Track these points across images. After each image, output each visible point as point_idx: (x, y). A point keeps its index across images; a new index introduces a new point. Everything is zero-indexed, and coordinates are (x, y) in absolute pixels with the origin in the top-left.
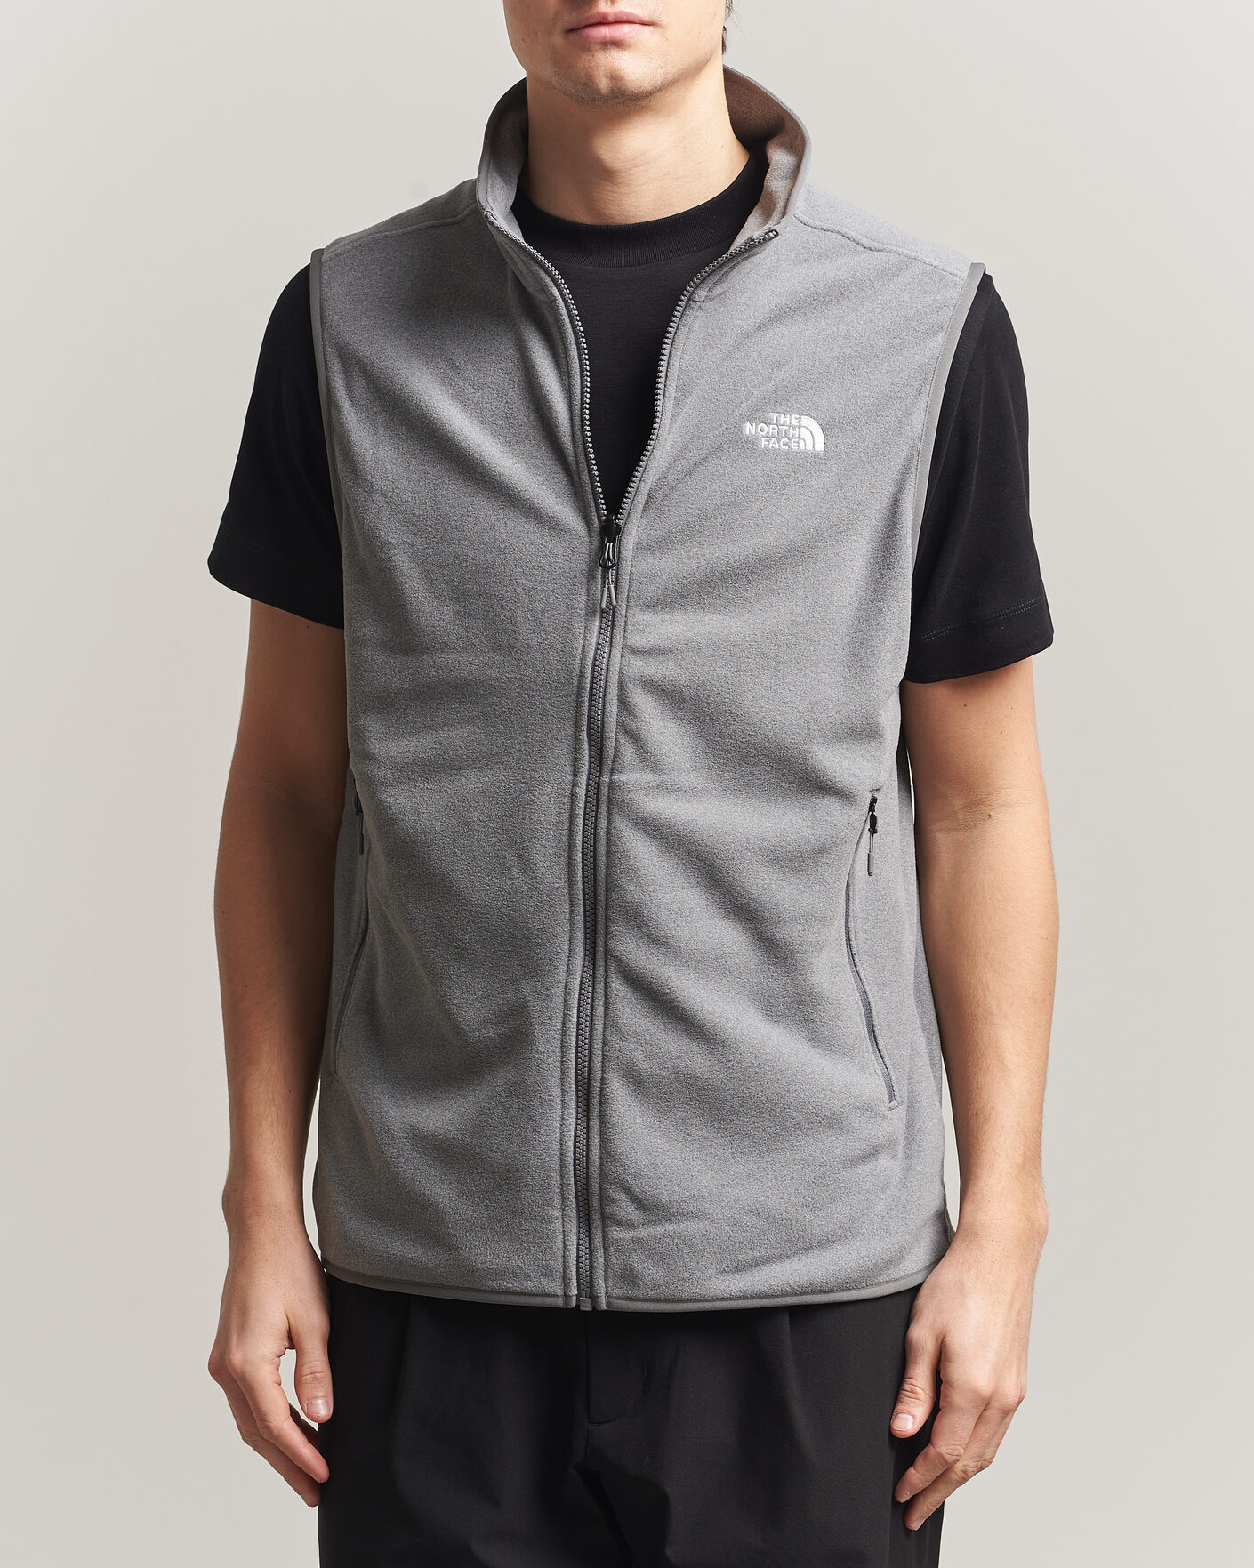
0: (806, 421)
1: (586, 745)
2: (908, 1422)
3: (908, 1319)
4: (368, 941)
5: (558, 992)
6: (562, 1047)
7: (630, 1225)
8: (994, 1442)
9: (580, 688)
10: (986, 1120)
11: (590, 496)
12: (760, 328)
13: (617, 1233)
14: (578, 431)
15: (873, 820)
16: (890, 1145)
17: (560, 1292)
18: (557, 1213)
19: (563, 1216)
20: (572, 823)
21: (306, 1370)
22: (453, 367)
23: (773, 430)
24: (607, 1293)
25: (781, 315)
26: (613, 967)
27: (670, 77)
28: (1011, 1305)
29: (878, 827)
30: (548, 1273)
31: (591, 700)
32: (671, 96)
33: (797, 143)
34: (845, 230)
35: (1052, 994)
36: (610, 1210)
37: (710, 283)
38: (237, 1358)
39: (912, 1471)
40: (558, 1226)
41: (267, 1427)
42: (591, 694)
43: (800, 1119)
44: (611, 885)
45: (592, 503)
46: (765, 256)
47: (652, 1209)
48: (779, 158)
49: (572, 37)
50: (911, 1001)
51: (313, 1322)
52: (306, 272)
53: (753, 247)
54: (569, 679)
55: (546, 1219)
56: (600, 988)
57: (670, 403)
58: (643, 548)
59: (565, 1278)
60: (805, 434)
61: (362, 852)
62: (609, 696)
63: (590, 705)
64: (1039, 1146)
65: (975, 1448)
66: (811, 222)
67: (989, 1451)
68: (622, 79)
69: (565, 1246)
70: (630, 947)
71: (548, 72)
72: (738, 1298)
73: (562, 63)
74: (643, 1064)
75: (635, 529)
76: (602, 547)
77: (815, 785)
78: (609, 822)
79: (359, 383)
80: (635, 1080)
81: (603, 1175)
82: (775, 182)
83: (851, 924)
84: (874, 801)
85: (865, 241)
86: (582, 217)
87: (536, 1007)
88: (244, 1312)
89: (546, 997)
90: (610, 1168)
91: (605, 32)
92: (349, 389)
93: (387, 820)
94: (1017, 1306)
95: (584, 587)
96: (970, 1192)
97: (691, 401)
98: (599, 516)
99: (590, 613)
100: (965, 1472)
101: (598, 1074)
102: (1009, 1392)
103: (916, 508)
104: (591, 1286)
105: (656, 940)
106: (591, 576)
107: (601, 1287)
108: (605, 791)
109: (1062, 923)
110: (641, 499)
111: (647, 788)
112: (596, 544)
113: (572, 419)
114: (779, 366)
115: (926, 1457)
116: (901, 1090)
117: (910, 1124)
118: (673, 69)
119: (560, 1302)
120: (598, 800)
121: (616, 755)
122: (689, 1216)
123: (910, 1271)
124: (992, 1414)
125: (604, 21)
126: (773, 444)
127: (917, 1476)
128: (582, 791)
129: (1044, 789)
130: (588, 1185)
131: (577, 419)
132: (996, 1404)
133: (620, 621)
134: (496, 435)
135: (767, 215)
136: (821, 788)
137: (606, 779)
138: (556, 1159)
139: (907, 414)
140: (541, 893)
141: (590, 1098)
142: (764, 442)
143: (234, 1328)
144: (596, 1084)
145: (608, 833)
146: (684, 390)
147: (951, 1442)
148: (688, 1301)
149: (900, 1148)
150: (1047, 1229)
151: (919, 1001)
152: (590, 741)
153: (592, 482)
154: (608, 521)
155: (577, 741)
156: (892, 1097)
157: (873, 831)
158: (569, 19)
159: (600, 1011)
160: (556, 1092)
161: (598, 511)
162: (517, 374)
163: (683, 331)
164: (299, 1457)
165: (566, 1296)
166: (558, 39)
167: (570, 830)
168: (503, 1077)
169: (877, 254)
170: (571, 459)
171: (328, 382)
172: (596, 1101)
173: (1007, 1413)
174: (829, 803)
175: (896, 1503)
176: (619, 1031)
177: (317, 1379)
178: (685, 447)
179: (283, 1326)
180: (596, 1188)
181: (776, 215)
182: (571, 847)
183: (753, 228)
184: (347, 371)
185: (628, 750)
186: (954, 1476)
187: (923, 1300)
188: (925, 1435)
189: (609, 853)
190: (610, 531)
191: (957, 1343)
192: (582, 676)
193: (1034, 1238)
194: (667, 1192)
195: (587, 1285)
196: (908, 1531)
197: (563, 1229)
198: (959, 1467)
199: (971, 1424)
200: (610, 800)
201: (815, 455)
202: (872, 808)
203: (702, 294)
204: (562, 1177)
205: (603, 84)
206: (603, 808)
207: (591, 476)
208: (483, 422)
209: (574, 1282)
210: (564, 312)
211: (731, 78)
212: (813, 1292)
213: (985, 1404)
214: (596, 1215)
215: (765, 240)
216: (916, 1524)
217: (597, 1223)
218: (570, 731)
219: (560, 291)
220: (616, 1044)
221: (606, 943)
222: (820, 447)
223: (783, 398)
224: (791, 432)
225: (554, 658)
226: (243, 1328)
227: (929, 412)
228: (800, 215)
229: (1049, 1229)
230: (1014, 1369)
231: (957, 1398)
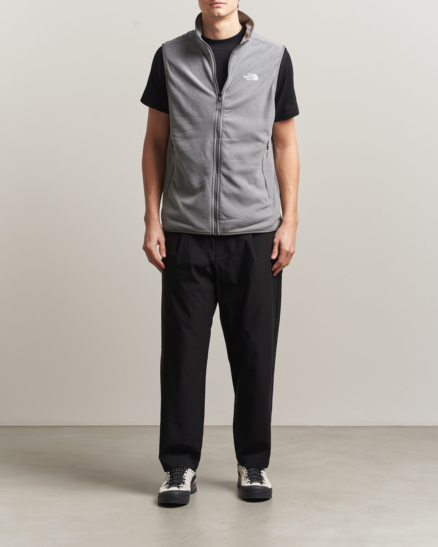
0: (255, 75)
1: (216, 134)
2: (274, 257)
3: (274, 238)
4: (174, 170)
5: (211, 178)
6: (212, 188)
7: (224, 220)
8: (289, 260)
9: (215, 123)
10: (287, 202)
11: (216, 89)
12: (246, 58)
13: (221, 221)
14: (214, 77)
15: (268, 147)
16: (270, 206)
17: (211, 232)
18: (211, 218)
19: (212, 219)
20: (214, 148)
21: (161, 248)
22: (190, 66)
23: (249, 77)
24: (219, 233)
25: (249, 56)
26: (221, 173)
27: (228, 13)
28: (292, 235)
29: (269, 148)
30: (209, 229)
31: (217, 125)
32: (228, 17)
33: (252, 24)
34: (260, 40)
35: (299, 179)
36: (221, 217)
37: (237, 50)
38: (148, 246)
39: (274, 265)
40: (211, 220)
41: (154, 258)
42: (217, 124)
43: (254, 201)
44: (221, 159)
45: (217, 90)
46: (246, 45)
47: (229, 217)
48: (248, 27)
49: (211, 6)
50: (273, 181)
51: (163, 239)
52: (161, 48)
53: (244, 43)
54: (213, 122)
55: (209, 219)
56: (219, 177)
57: (230, 72)
58: (226, 98)
59: (212, 230)
60: (255, 77)
61: (173, 154)
62: (220, 125)
63: (217, 126)
64: (297, 207)
65: (286, 261)
66: (254, 38)
67: (289, 262)
68: (220, 14)
69: (212, 224)
70: (224, 170)
71: (206, 12)
72: (243, 232)
73: (209, 11)
74: (226, 191)
75: (225, 94)
76: (219, 98)
77: (258, 140)
78: (221, 147)
79: (173, 68)
80: (225, 194)
81: (219, 211)
82: (248, 31)
83: (263, 166)
84: (268, 143)
85: (264, 42)
86: (213, 38)
87: (207, 181)
88: (150, 238)
89: (209, 179)
90: (220, 210)
91: (217, 5)
92: (171, 69)
93: (178, 148)
94: (293, 235)
95: (215, 105)
96: (284, 215)
97: (234, 71)
98: (218, 92)
99: (217, 110)
100: (284, 265)
101: (218, 193)
102: (292, 251)
103: (275, 90)
104: (217, 231)
105: (228, 168)
106: (217, 103)
107: (218, 231)
108: (220, 142)
109: (300, 166)
110: (226, 89)
111: (226, 142)
112: (217, 97)
113: (213, 75)
114: (250, 65)
115: (277, 263)
116: (272, 196)
117: (274, 202)
118: (229, 12)
119: (211, 234)
120: (218, 143)
121: (222, 136)
122: (235, 218)
123: (274, 228)
124: (289, 255)
125: (217, 3)
126: (249, 79)
127: (275, 266)
128: (215, 142)
129: (296, 142)
130: (216, 213)
131: (214, 75)
132: (290, 253)
133: (222, 111)
134: (198, 78)
135: (247, 37)
136: (259, 141)
137: (220, 140)
138: (211, 208)
139: (273, 72)
140: (208, 160)
141: (217, 197)
142: (247, 79)
143: (148, 241)
144: (218, 195)
145: (220, 149)
146: (233, 69)
147: (282, 260)
148: (235, 233)
149: (272, 206)
150: (298, 222)
151: (275, 181)
152: (217, 133)
153: (217, 86)
154: (220, 93)
155: (214, 133)
156: (269, 197)
157: (268, 149)
158: (210, 3)
159: (219, 181)
160: (211, 196)
161: (218, 91)
162: (202, 67)
163: (232, 59)
164: (160, 264)
165: (212, 233)
166: (208, 6)
167: (213, 149)
168: (201, 194)
169: (266, 44)
170: (213, 82)
171: (166, 68)
172: (218, 198)
173: (292, 255)
174: (260, 143)
175: (272, 271)
176: (222, 185)
177: (163, 250)
178: (233, 80)
179: (157, 240)
180: (218, 213)
181: (248, 37)
182: (213, 152)
183: (244, 40)
184: (170, 66)
185: (224, 135)
186: (282, 266)
187: (276, 234)
188: (277, 259)
189: (221, 153)
190: (220, 95)
191: (282, 242)
192: (215, 121)
193: (296, 223)
194: (231, 214)
195: (216, 231)
196: (273, 276)
197: (212, 221)
198: (283, 264)
199: (285, 257)
200: (221, 143)
201: (256, 81)
202: (267, 145)
203: (235, 52)
204: (212, 211)
205: (216, 15)
206: (220, 145)
207: (216, 85)
208: (196, 76)
209: (214, 231)
210: (212, 56)
211: (239, 12)
212: (257, 231)
213: (288, 253)
214: (218, 218)
215: (246, 42)
216: (275, 275)
217: (218, 220)
218: (213, 131)
219: (211, 52)
220: (222, 187)
221: (220, 169)
222: (257, 80)
223: (251, 71)
224: (252, 77)
225: (210, 118)
226: (149, 241)
227: (277, 72)
228: (252, 37)
229: (299, 222)
230: (293, 246)
231: (283, 252)
